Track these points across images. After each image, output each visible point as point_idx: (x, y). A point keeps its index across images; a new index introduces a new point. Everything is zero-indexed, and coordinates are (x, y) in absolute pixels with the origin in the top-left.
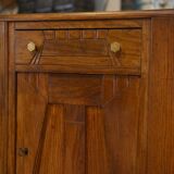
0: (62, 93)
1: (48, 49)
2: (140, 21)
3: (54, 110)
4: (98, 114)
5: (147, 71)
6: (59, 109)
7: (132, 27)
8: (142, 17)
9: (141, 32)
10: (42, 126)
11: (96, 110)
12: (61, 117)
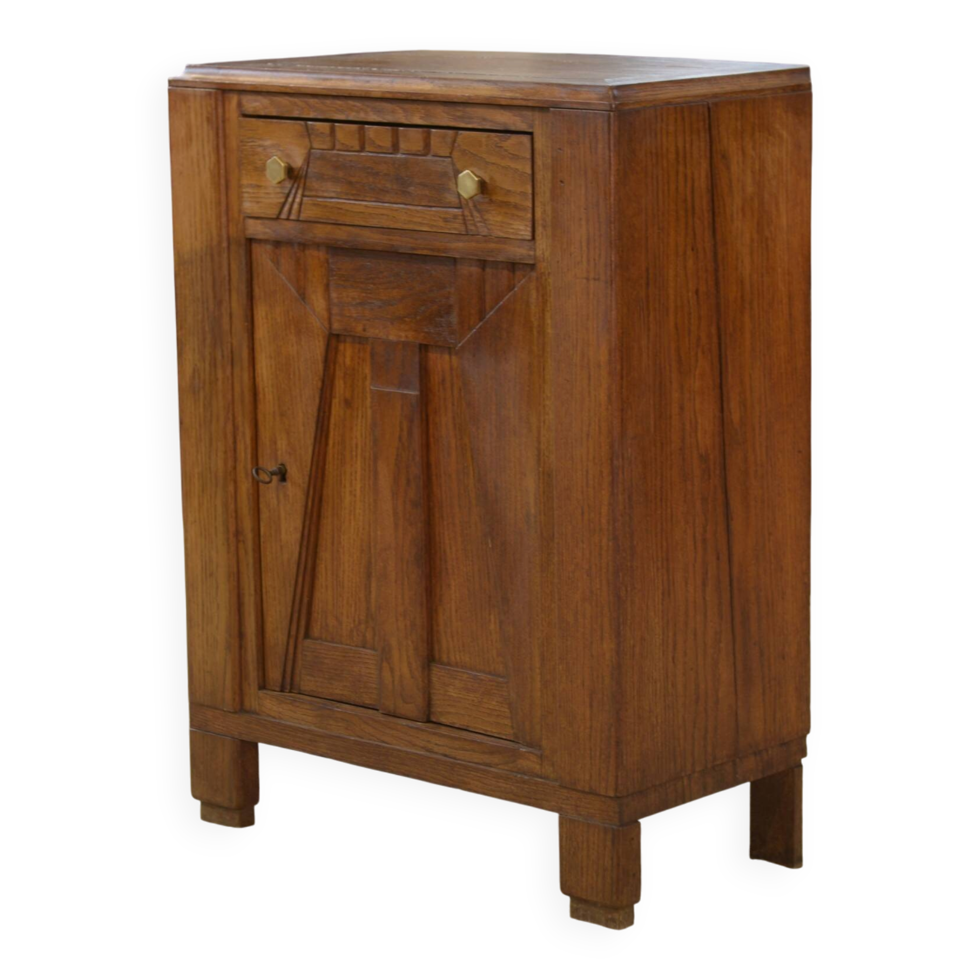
0: (361, 304)
1: (321, 177)
2: (528, 113)
3: (347, 353)
4: (451, 369)
5: (547, 254)
6: (359, 351)
7: (513, 128)
8: (530, 104)
9: (528, 145)
10: (317, 400)
11: (447, 357)
12: (366, 375)
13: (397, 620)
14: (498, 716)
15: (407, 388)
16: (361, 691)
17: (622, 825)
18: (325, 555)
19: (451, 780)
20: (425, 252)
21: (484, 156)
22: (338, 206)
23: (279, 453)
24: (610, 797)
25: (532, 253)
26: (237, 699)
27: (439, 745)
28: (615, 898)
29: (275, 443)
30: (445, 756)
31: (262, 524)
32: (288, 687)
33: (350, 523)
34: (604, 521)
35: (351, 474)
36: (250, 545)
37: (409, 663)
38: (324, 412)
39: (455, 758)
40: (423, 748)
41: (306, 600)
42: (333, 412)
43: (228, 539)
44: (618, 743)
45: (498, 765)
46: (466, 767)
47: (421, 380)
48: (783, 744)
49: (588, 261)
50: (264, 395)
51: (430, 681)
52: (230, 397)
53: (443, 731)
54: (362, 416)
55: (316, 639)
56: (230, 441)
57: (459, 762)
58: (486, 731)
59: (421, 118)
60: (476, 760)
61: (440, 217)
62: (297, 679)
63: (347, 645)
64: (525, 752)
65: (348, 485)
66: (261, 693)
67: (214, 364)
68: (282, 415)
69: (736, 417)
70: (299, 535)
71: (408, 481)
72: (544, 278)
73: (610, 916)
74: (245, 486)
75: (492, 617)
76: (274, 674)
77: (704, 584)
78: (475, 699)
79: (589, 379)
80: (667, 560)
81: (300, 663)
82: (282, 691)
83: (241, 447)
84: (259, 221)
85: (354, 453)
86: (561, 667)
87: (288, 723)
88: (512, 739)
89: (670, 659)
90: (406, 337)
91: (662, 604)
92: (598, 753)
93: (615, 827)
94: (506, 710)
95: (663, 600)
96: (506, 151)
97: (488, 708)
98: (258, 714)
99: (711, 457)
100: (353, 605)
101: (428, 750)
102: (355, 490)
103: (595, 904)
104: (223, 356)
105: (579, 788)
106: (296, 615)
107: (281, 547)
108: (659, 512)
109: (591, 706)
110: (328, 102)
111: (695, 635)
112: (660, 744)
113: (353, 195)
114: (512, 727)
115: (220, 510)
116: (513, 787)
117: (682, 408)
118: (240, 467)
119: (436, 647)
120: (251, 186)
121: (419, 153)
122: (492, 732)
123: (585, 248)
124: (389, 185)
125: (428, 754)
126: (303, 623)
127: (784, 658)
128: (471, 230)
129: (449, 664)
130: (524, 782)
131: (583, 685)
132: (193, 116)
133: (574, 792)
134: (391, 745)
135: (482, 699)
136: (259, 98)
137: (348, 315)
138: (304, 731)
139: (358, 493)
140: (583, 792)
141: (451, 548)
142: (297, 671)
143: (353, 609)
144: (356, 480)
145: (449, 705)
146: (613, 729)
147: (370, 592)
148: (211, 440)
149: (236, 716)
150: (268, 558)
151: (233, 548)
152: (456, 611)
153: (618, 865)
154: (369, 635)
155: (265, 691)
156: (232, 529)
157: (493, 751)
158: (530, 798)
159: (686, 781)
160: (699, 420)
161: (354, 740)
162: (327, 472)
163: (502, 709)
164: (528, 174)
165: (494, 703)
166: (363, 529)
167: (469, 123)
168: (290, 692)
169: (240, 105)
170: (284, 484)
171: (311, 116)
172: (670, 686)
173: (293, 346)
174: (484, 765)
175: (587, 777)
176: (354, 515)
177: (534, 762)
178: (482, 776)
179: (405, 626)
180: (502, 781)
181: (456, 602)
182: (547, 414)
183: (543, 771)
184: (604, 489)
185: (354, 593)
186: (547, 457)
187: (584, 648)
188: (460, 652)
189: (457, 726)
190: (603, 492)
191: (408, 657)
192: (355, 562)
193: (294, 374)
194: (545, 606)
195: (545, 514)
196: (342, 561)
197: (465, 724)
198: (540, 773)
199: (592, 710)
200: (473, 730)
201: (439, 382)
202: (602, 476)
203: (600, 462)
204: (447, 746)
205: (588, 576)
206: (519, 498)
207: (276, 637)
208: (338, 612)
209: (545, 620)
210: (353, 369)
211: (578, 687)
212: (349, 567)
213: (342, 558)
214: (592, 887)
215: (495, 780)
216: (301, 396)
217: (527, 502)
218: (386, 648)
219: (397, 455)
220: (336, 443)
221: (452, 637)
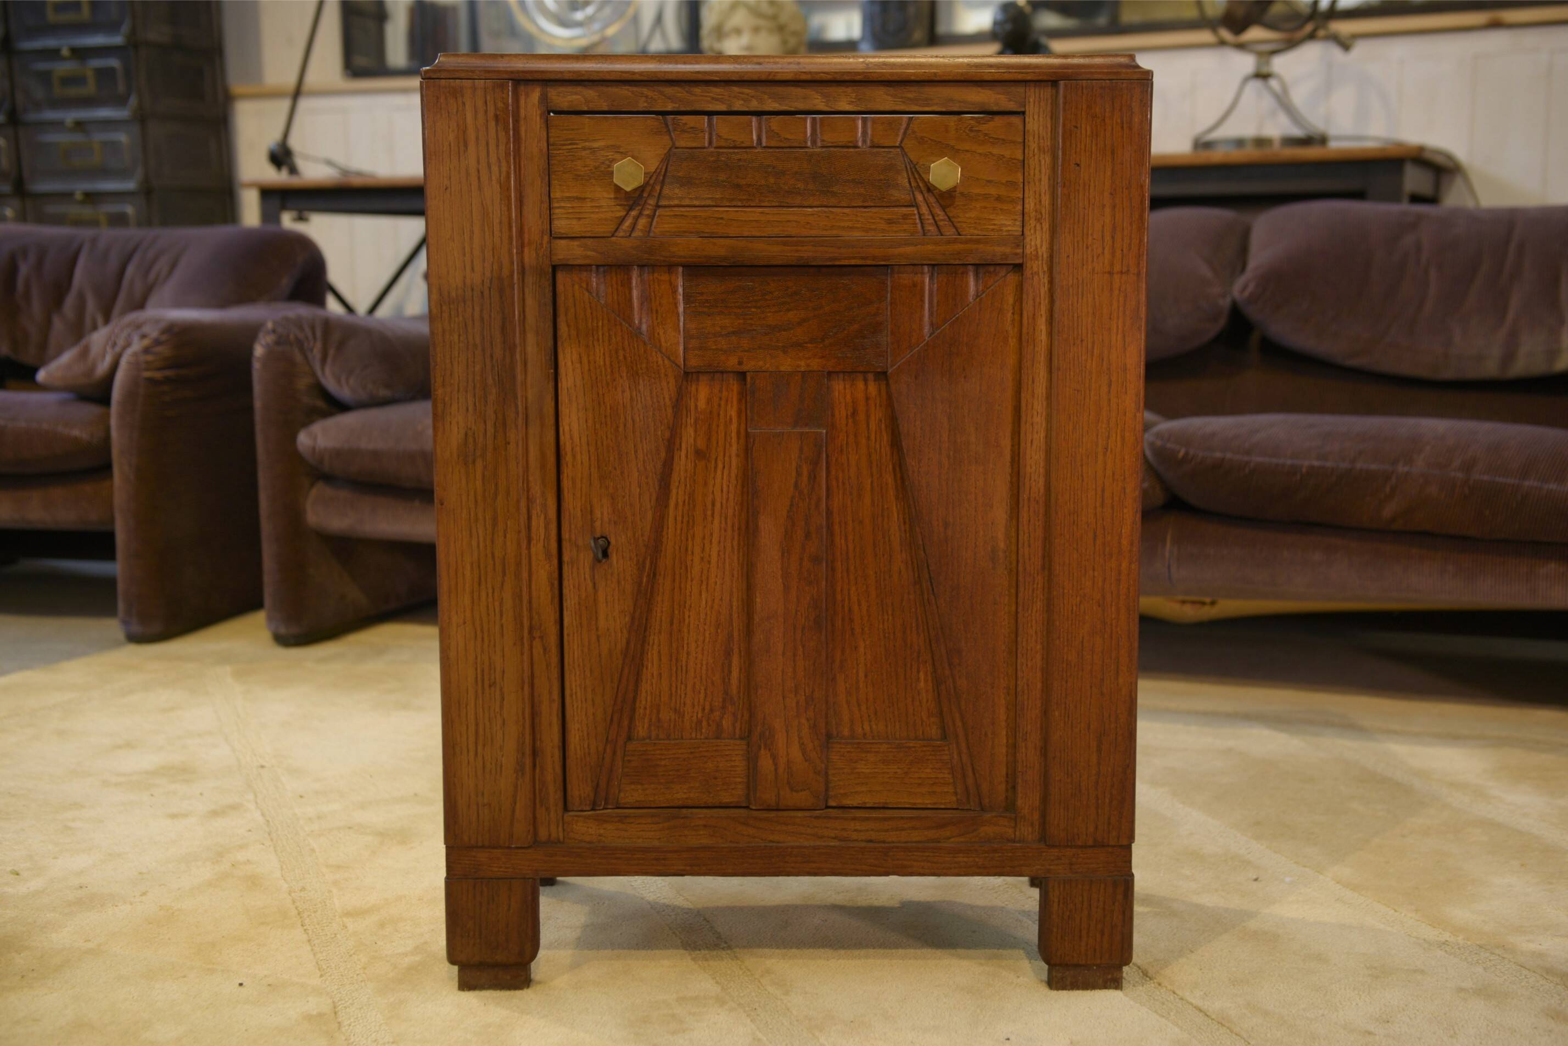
0: (736, 332)
2: (1020, 90)
3: (701, 394)
4: (867, 399)
5: (1044, 250)
6: (721, 391)
7: (995, 108)
8: (1029, 78)
9: (1021, 127)
11: (861, 385)
12: (731, 416)
13: (784, 697)
14: (934, 784)
15: (808, 425)
16: (718, 789)
20: (853, 262)
21: (952, 143)
22: (716, 215)
23: (598, 524)
24: (1121, 846)
25: (1019, 251)
26: (532, 830)
29: (591, 512)
31: (566, 613)
32: (602, 803)
33: (700, 594)
34: (1125, 542)
35: (704, 537)
37: (802, 745)
39: (884, 842)
42: (676, 468)
45: (950, 838)
49: (1113, 254)
50: (574, 457)
51: (829, 761)
53: (854, 814)
54: (724, 467)
55: (642, 739)
57: (894, 845)
58: (915, 804)
59: (851, 103)
60: (919, 839)
61: (881, 218)
62: (615, 790)
63: (691, 739)
64: (990, 817)
65: (697, 550)
66: (568, 817)
68: (603, 477)
70: (627, 618)
71: (808, 535)
72: (1036, 278)
73: (1110, 977)
74: (545, 570)
75: (922, 675)
76: (580, 790)
78: (899, 771)
79: (1110, 385)
81: (618, 771)
82: (594, 808)
83: (538, 523)
84: (576, 243)
85: (709, 513)
88: (955, 806)
90: (808, 366)
92: (1107, 800)
93: (1128, 878)
94: (946, 775)
96: (986, 135)
97: (920, 778)
98: (562, 843)
100: (702, 691)
101: (843, 839)
102: (710, 556)
105: (1080, 843)
107: (598, 637)
109: (1099, 750)
110: (697, 90)
113: (740, 200)
114: (956, 793)
115: (508, 604)
116: (977, 860)
118: (537, 547)
119: (834, 722)
120: (569, 199)
121: (850, 144)
122: (925, 803)
123: (1108, 238)
124: (800, 185)
126: (625, 722)
128: (929, 230)
129: (852, 738)
131: (1089, 728)
132: (469, 116)
133: (1068, 849)
135: (909, 768)
136: (579, 89)
137: (714, 347)
138: (644, 850)
140: (1085, 846)
141: (859, 605)
143: (702, 695)
144: (711, 543)
145: (857, 784)
147: (730, 672)
148: (495, 519)
149: (529, 851)
150: (576, 653)
152: (866, 676)
154: (727, 723)
156: (527, 624)
157: (937, 825)
163: (941, 776)
164: (1018, 160)
165: (929, 770)
166: (721, 599)
167: (928, 105)
168: (605, 808)
169: (544, 99)
170: (606, 561)
171: (670, 107)
173: (623, 392)
174: (930, 842)
175: (1091, 829)
176: (707, 584)
177: (1005, 826)
178: (931, 854)
179: (798, 703)
180: (961, 855)
181: (866, 665)
182: (1037, 433)
183: (1017, 833)
184: (1126, 507)
185: (704, 676)
186: (1035, 481)
187: (1091, 687)
188: (870, 721)
189: (868, 806)
190: (1125, 511)
191: (800, 738)
192: (707, 640)
193: (625, 425)
194: (1027, 649)
195: (1029, 546)
196: (686, 642)
197: (882, 801)
198: (1013, 836)
199: (1101, 753)
200: (895, 806)
201: (847, 415)
202: (1125, 492)
203: (1122, 478)
204: (872, 830)
205: (1099, 606)
206: (982, 533)
207: (586, 746)
208: (678, 702)
209: (1027, 665)
210: (711, 412)
211: (1080, 731)
212: (697, 647)
213: (686, 638)
214: (1095, 950)
215: (951, 855)
216: (636, 452)
217: (992, 537)
218: (767, 733)
219: (792, 505)
220: (681, 503)
221: (859, 705)
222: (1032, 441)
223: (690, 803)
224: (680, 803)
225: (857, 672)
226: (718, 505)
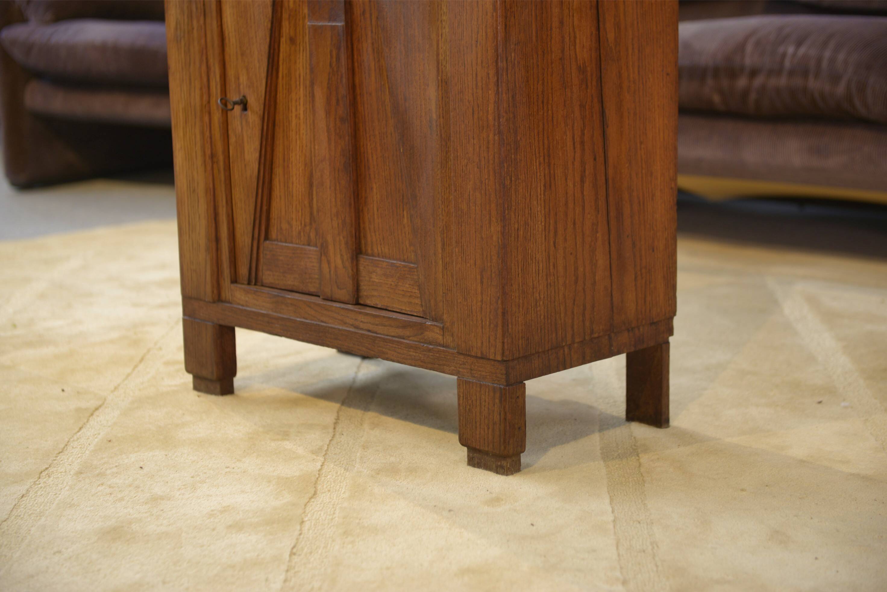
10: (268, 40)
12: (305, 14)
13: (332, 219)
14: (410, 296)
15: (335, 20)
16: (307, 281)
17: (507, 385)
18: (278, 171)
19: (373, 351)
23: (241, 87)
24: (499, 361)
26: (215, 291)
27: (364, 323)
28: (502, 447)
29: (238, 79)
30: (369, 331)
31: (231, 148)
32: (254, 281)
33: (296, 142)
34: (491, 118)
35: (296, 101)
36: (221, 164)
37: (342, 255)
38: (274, 49)
39: (376, 333)
40: (352, 325)
41: (265, 208)
42: (282, 50)
43: (205, 161)
44: (504, 314)
45: (409, 337)
46: (384, 340)
47: (346, 13)
48: (652, 324)
50: (229, 39)
51: (358, 270)
52: (203, 41)
53: (368, 311)
54: (303, 51)
55: (275, 241)
56: (205, 80)
57: (378, 335)
58: (402, 309)
60: (393, 334)
62: (260, 274)
63: (296, 244)
64: (431, 325)
65: (294, 110)
66: (233, 286)
67: (190, 17)
68: (242, 55)
69: (611, 36)
70: (257, 155)
71: (338, 101)
73: (499, 464)
74: (217, 116)
75: (405, 213)
76: (243, 271)
77: (582, 181)
78: (393, 283)
80: (549, 156)
81: (262, 260)
82: (249, 283)
83: (213, 84)
85: (298, 83)
86: (457, 250)
87: (253, 310)
88: (422, 316)
89: (552, 243)
91: (544, 195)
92: (488, 323)
93: (502, 387)
94: (416, 291)
95: (545, 191)
97: (403, 291)
98: (229, 302)
99: (589, 69)
100: (300, 211)
101: (357, 327)
102: (299, 114)
103: (487, 453)
104: (197, 8)
105: (473, 354)
106: (257, 222)
107: (245, 166)
108: (541, 113)
109: (482, 282)
111: (574, 224)
112: (542, 317)
114: (422, 306)
115: (198, 137)
117: (561, 22)
118: (213, 100)
119: (363, 242)
122: (406, 310)
125: (356, 331)
126: (263, 228)
127: (653, 251)
129: (373, 255)
130: (430, 350)
131: (475, 265)
133: (469, 358)
134: (328, 323)
135: (398, 282)
138: (263, 315)
139: (302, 116)
140: (476, 357)
141: (372, 157)
142: (260, 268)
143: (300, 214)
144: (300, 105)
145: (373, 290)
146: (500, 302)
147: (312, 199)
148: (190, 80)
149: (215, 305)
150: (236, 176)
151: (209, 168)
152: (378, 210)
153: (505, 419)
154: (312, 235)
155: (235, 285)
156: (208, 152)
157: (405, 325)
158: (434, 364)
159: (566, 350)
160: (578, 36)
161: (299, 321)
162: (278, 101)
165: (407, 286)
166: (306, 146)
168: (255, 284)
170: (245, 113)
172: (552, 267)
174: (398, 338)
175: (479, 344)
176: (299, 135)
177: (437, 333)
178: (397, 346)
179: (338, 224)
180: (412, 350)
181: (377, 202)
182: (444, 28)
183: (445, 340)
184: (490, 90)
185: (301, 200)
186: (444, 66)
187: (476, 232)
188: (381, 245)
189: (379, 307)
190: (490, 92)
191: (341, 250)
192: (301, 174)
193: (250, 19)
194: (445, 198)
195: (443, 117)
196: (291, 175)
197: (385, 304)
198: (442, 342)
199: (483, 285)
200: (392, 309)
201: (360, 14)
202: (489, 78)
203: (487, 65)
204: (370, 323)
205: (478, 168)
206: (424, 106)
207: (243, 240)
208: (289, 217)
209: (445, 211)
210: (296, 11)
211: (471, 266)
212: (296, 179)
213: (291, 172)
214: (484, 439)
215: (407, 349)
216: (256, 37)
217: (429, 109)
218: (325, 244)
219: (329, 79)
220: (285, 75)
221: (375, 232)
222: (442, 35)
223: (295, 289)
224: (290, 288)
225: (373, 206)
226: (302, 78)
